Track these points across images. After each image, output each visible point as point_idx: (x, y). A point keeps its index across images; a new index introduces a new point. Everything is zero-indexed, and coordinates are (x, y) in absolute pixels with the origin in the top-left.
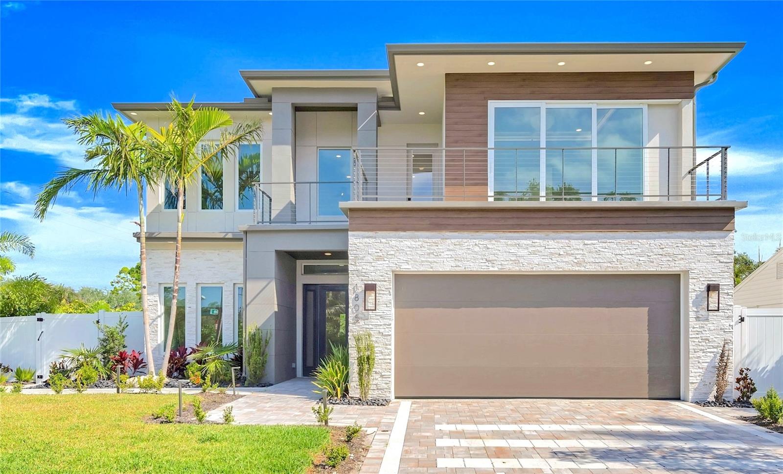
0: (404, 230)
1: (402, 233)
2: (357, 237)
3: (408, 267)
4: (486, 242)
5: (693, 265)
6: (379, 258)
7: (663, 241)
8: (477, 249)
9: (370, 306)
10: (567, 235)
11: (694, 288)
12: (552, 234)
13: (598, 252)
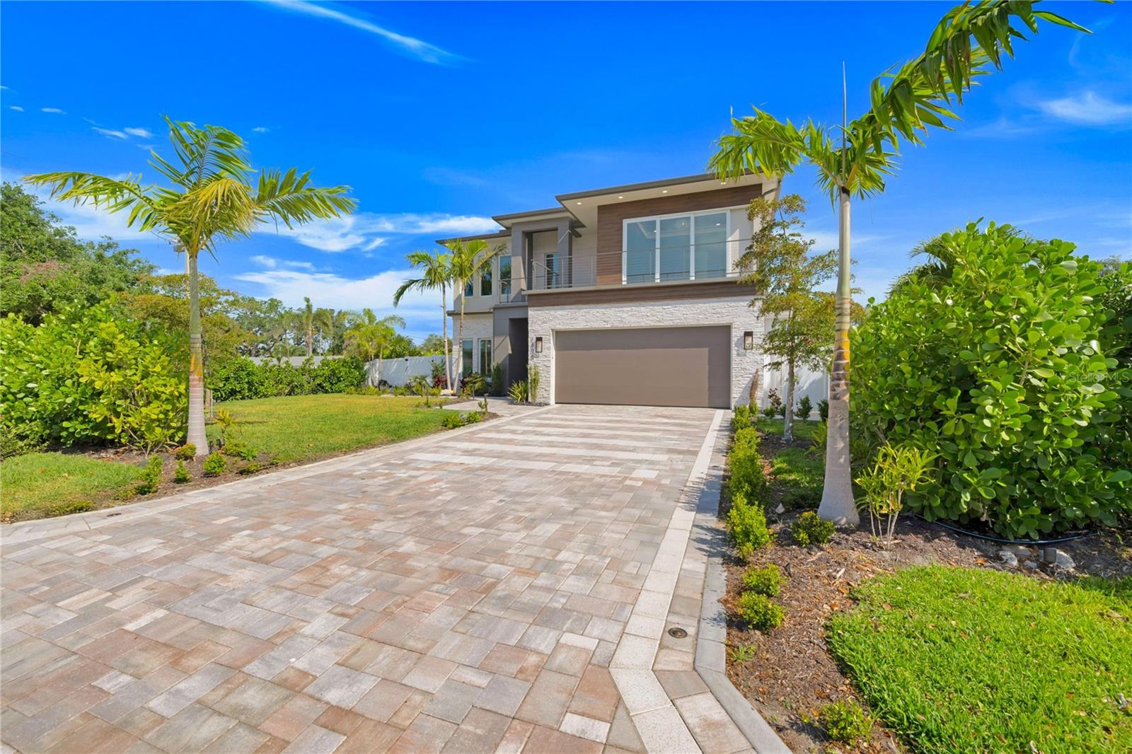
0: (558, 305)
1: (557, 307)
2: (533, 311)
3: (560, 327)
4: (603, 310)
5: (736, 320)
6: (544, 322)
7: (715, 304)
8: (598, 314)
9: (539, 350)
10: (652, 303)
11: (736, 335)
12: (643, 303)
13: (672, 313)
